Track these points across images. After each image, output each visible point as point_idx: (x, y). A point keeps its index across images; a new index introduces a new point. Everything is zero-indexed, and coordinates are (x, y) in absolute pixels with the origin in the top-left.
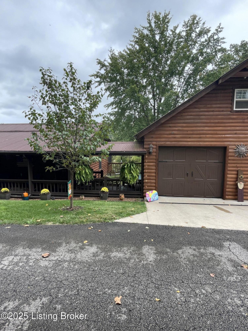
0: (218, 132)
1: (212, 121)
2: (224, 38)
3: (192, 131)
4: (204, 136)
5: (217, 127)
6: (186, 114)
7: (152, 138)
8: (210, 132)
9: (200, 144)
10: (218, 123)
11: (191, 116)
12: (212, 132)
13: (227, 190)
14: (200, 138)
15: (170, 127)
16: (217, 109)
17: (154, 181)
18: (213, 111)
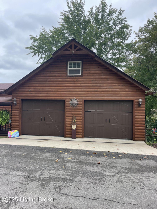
0: (59, 90)
1: (54, 83)
2: (125, 18)
3: (42, 89)
4: (50, 92)
5: (58, 86)
6: (38, 78)
7: (17, 94)
8: (53, 90)
9: (47, 98)
10: (58, 84)
11: (41, 79)
12: (55, 90)
13: (66, 130)
14: (47, 94)
15: (28, 86)
16: (57, 75)
17: (18, 124)
18: (55, 76)
